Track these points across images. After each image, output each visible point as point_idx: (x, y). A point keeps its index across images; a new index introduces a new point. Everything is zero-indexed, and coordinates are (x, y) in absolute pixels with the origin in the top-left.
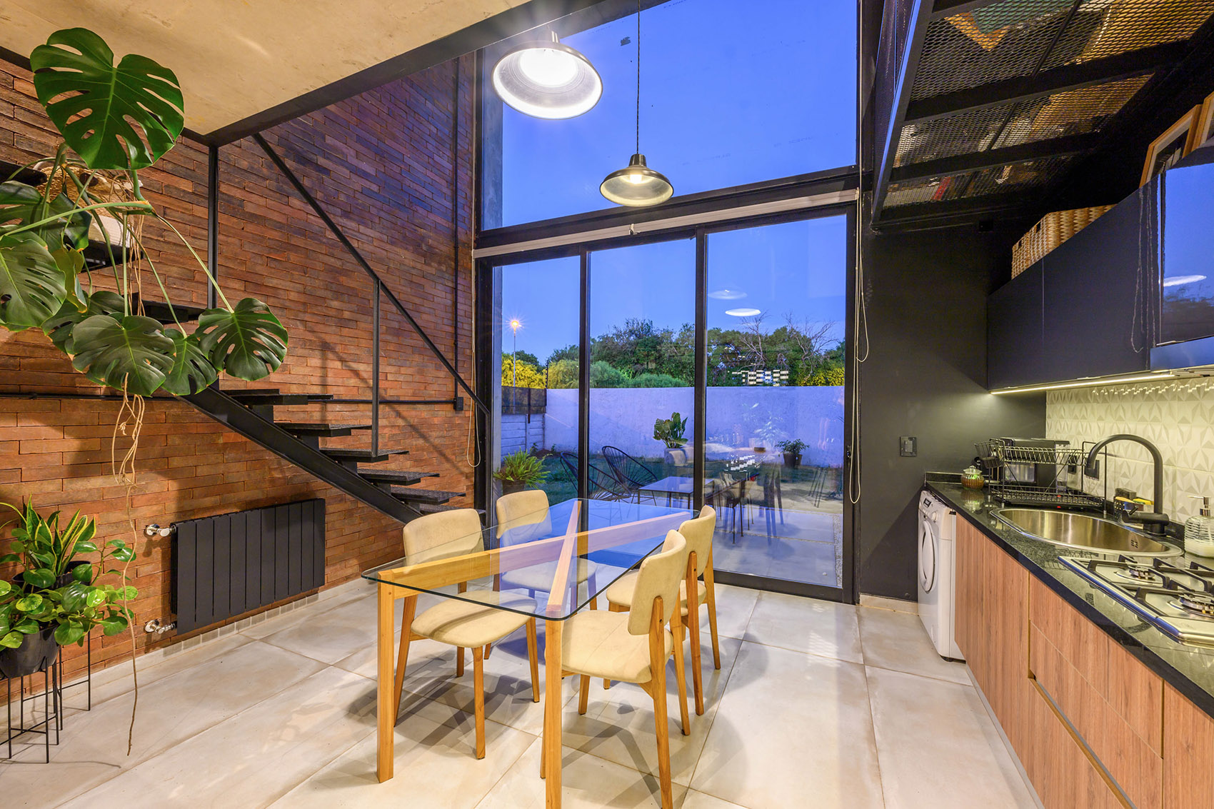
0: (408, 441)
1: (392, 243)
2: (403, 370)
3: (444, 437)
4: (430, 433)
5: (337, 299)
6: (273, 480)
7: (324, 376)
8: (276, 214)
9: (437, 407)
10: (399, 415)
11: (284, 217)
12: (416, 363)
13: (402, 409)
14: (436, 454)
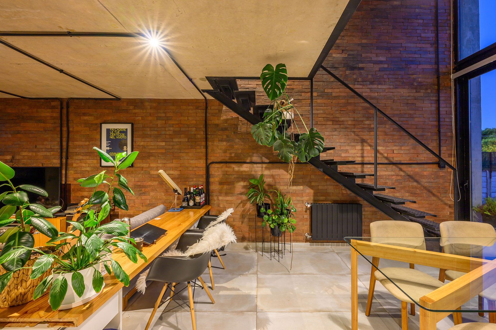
0: (407, 183)
1: (396, 88)
2: (403, 148)
3: (432, 182)
4: (421, 180)
5: (368, 120)
6: (343, 194)
7: (363, 153)
8: (343, 93)
9: (426, 166)
10: (401, 170)
11: (346, 93)
12: (411, 144)
13: (403, 167)
14: (425, 191)
